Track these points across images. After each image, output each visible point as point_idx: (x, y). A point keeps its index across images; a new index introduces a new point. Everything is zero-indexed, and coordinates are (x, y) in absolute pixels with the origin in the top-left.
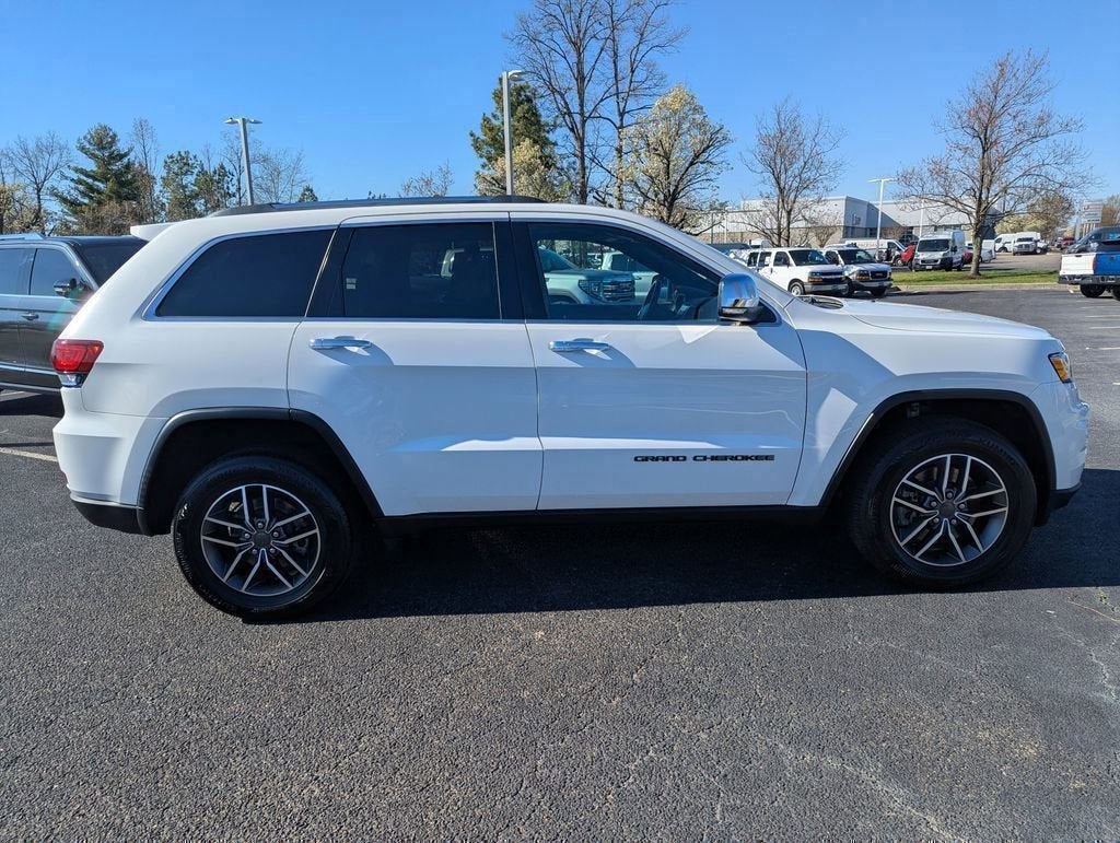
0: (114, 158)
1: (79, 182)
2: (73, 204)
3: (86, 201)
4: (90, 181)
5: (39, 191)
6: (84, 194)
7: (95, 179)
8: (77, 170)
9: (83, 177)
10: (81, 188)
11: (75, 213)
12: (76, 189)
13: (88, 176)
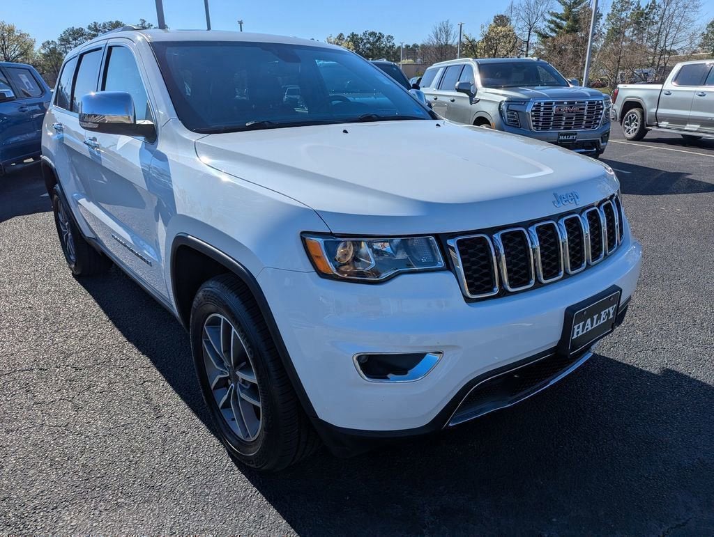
0: (576, 3)
1: (552, 22)
2: (544, 37)
3: (554, 35)
4: (558, 20)
5: (530, 29)
6: (552, 30)
7: (562, 19)
8: (553, 14)
9: (555, 19)
10: (552, 26)
11: (544, 43)
12: (549, 27)
13: (558, 17)
